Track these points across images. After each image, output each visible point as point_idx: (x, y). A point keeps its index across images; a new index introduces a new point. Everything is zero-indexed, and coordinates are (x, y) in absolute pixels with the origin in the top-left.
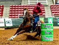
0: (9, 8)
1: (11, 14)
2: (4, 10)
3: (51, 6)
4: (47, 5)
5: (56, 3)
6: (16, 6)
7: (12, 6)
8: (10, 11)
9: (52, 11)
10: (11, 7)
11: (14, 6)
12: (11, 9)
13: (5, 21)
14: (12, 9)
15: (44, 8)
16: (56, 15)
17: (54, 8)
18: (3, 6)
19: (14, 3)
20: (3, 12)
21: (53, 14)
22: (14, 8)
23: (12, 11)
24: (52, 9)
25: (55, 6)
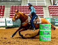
0: (10, 9)
1: (11, 14)
2: (5, 10)
3: (49, 7)
4: (45, 6)
5: (54, 4)
6: (16, 6)
7: (13, 7)
8: (11, 11)
9: (50, 12)
10: (11, 7)
11: (15, 6)
12: (11, 9)
13: (6, 20)
14: (13, 9)
15: (42, 9)
16: (54, 15)
17: (52, 9)
18: (4, 7)
19: (14, 4)
20: (4, 12)
21: (51, 14)
22: (14, 8)
23: (12, 11)
24: (50, 10)
25: (53, 7)
